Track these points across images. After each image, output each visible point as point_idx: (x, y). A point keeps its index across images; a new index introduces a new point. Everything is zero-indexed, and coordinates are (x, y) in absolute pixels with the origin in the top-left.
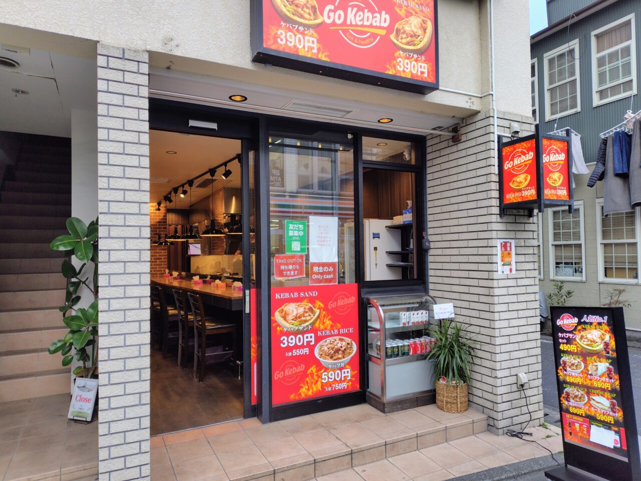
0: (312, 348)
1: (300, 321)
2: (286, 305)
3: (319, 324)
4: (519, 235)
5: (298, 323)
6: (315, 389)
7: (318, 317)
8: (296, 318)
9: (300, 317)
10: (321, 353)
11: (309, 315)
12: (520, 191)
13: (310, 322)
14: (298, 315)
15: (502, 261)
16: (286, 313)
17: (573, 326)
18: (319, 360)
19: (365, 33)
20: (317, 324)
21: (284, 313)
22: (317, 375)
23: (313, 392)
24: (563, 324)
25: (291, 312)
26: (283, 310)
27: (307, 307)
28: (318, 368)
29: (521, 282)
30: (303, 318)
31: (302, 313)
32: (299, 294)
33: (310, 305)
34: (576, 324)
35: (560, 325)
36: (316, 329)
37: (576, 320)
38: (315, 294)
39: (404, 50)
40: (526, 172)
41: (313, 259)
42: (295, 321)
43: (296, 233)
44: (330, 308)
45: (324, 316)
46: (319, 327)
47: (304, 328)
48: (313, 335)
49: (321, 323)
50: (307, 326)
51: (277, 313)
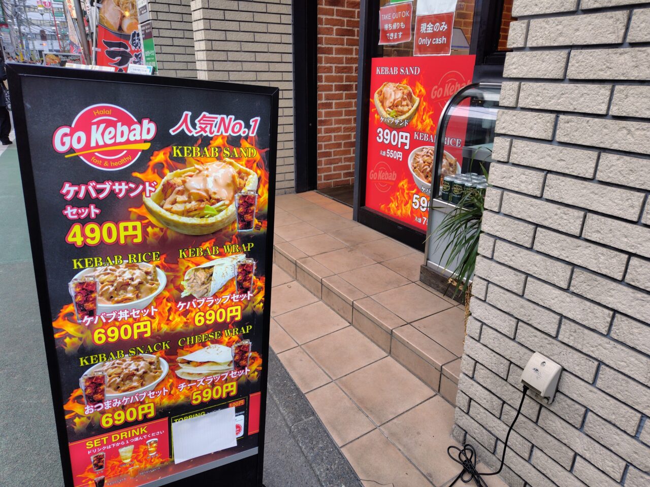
0: (406, 154)
1: (397, 111)
2: (385, 85)
3: (417, 121)
5: (395, 114)
6: (404, 211)
7: (417, 109)
8: (394, 106)
9: (397, 106)
10: (415, 165)
11: (407, 105)
13: (407, 115)
14: (396, 102)
16: (384, 96)
17: (132, 153)
18: (411, 175)
20: (414, 121)
21: (382, 96)
22: (408, 194)
23: (401, 213)
24: (87, 146)
25: (389, 95)
26: (381, 91)
27: (406, 91)
28: (410, 185)
30: (400, 108)
31: (400, 99)
32: (399, 71)
33: (410, 89)
34: (147, 146)
35: (71, 150)
36: (412, 128)
37: (147, 130)
38: (416, 71)
41: (420, 9)
42: (392, 109)
44: (433, 97)
45: (424, 109)
46: (417, 126)
47: (400, 123)
48: (408, 135)
49: (420, 120)
50: (404, 120)
51: (376, 95)
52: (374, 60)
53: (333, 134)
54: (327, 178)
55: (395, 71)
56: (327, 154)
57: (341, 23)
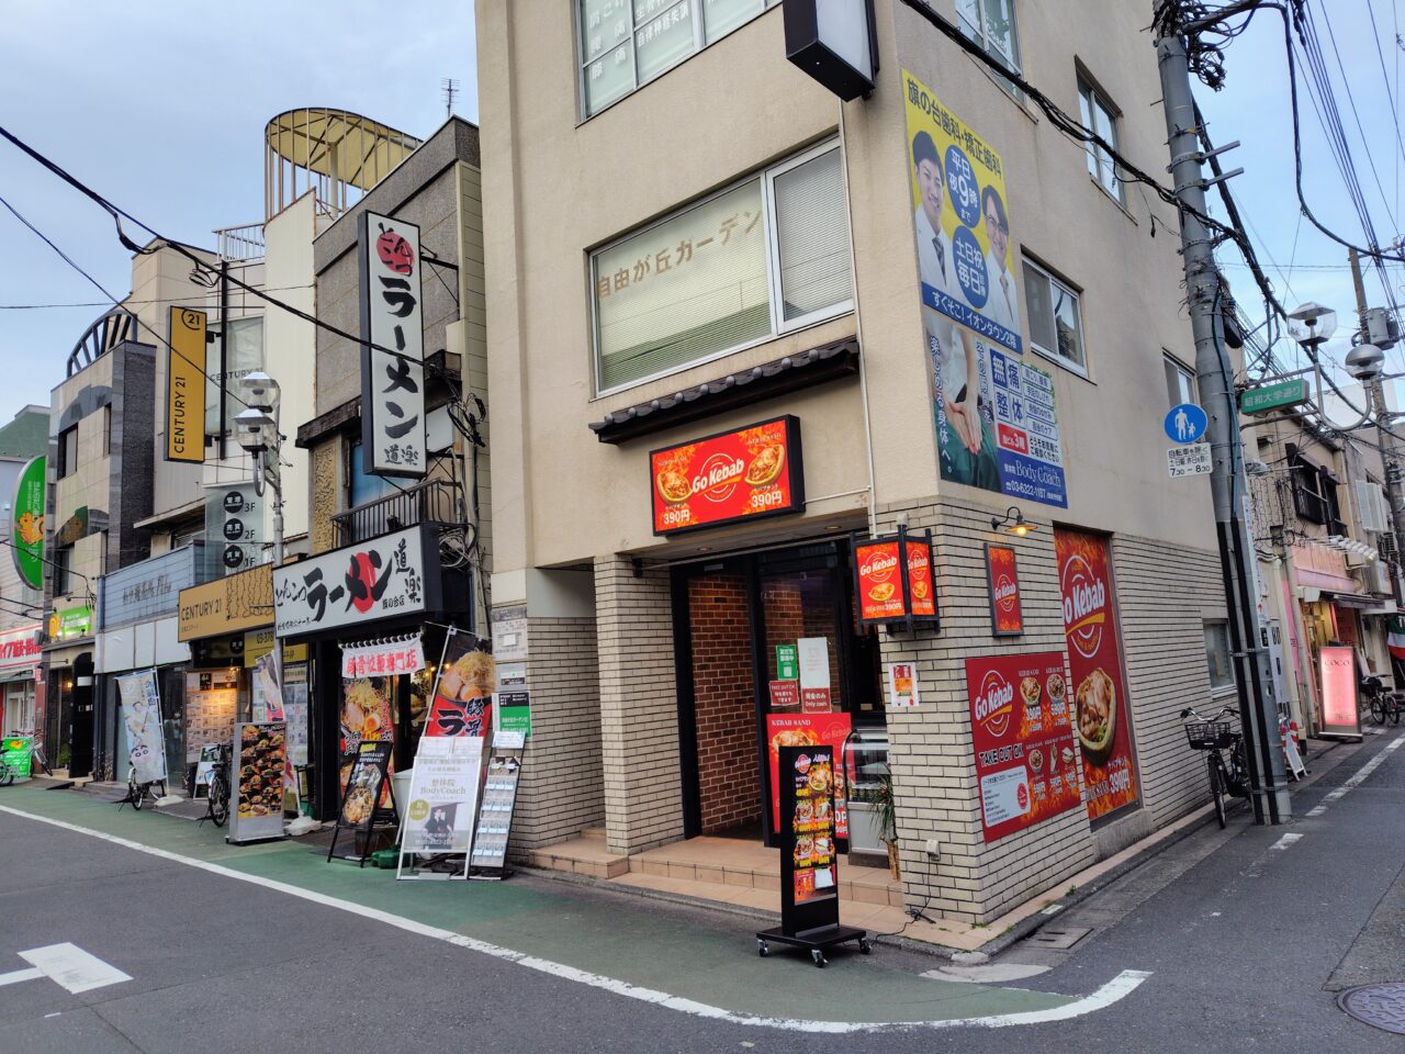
2: (781, 734)
4: (922, 656)
12: (882, 603)
15: (898, 690)
19: (723, 487)
21: (780, 741)
25: (786, 740)
26: (779, 737)
29: (927, 718)
32: (792, 723)
33: (804, 734)
38: (807, 723)
39: (757, 486)
40: (888, 581)
41: (804, 685)
43: (787, 658)
51: (774, 740)
52: (768, 716)
53: (710, 779)
54: (709, 821)
55: (789, 723)
56: (707, 798)
57: (708, 682)
